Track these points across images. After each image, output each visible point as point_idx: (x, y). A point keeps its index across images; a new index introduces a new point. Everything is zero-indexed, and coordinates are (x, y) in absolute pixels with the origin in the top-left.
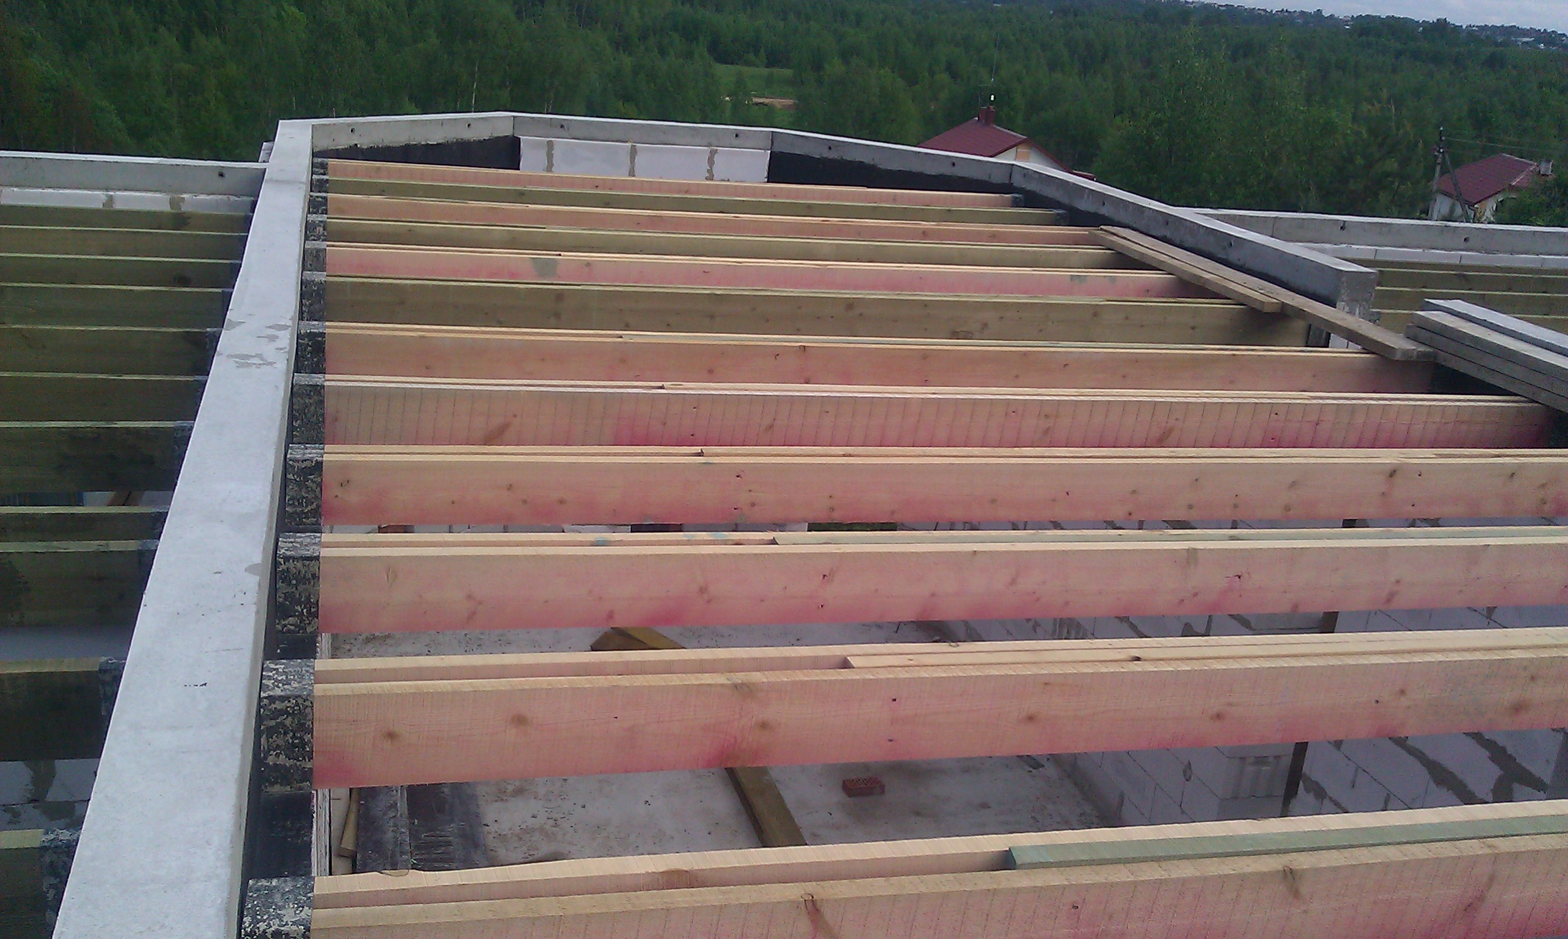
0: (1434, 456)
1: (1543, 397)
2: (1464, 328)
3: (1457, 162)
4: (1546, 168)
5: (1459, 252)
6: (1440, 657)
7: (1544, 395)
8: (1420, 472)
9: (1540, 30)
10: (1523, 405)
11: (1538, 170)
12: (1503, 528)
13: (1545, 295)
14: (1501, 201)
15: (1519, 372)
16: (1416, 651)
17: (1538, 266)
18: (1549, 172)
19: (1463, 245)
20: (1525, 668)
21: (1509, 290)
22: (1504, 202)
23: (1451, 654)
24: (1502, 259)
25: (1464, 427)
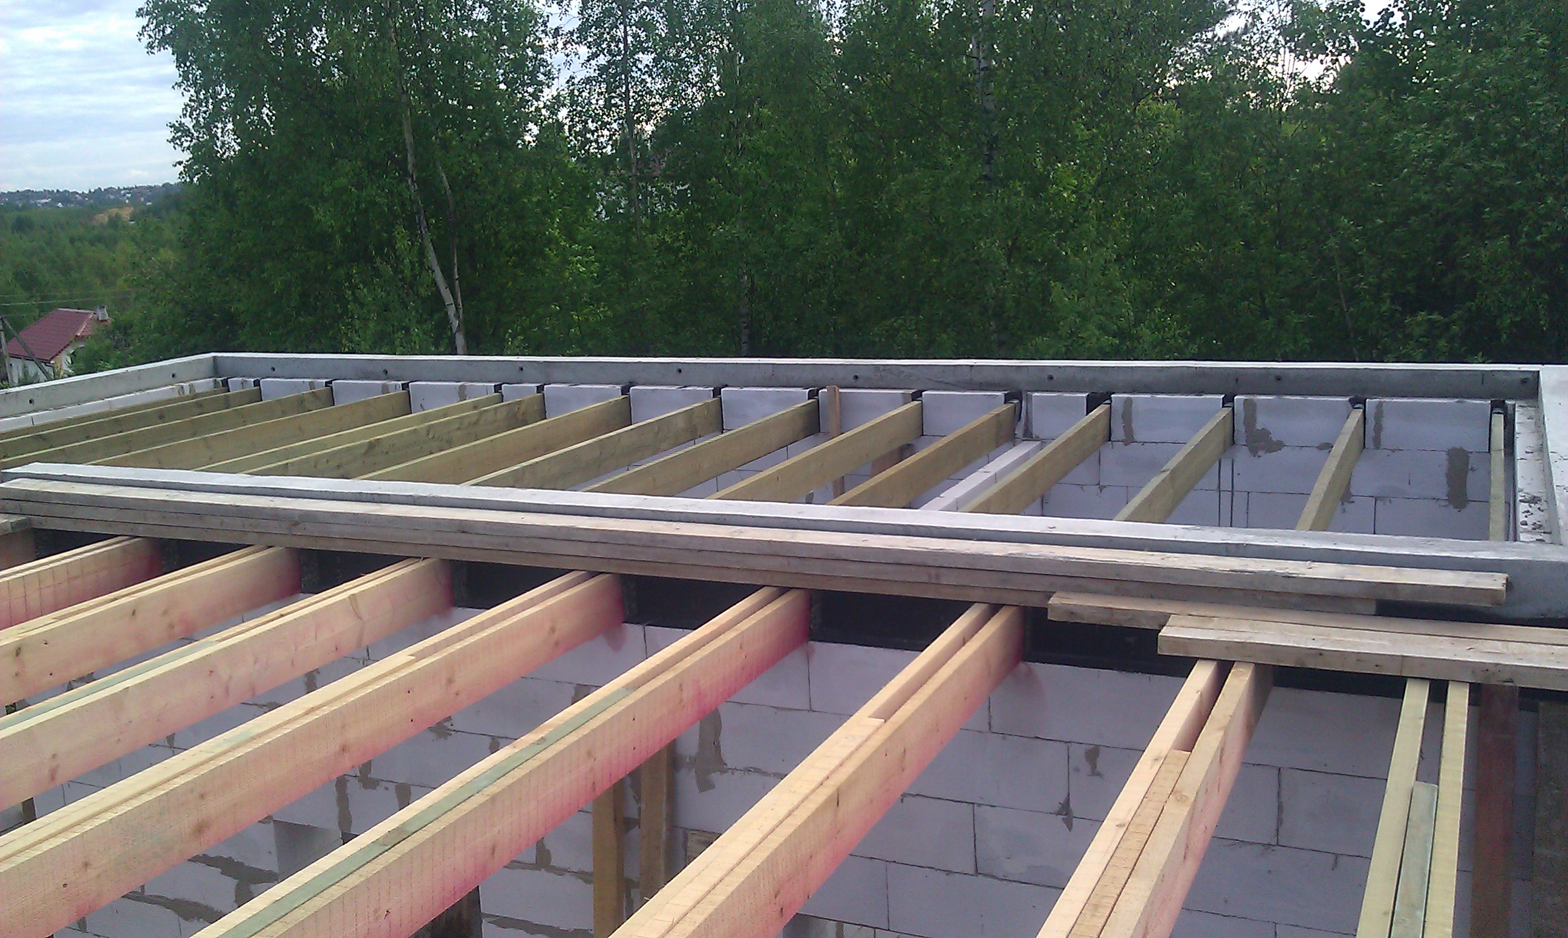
0: (53, 621)
1: (141, 531)
2: (48, 488)
3: (19, 326)
4: (103, 314)
5: (29, 415)
6: (110, 815)
7: (141, 528)
8: (45, 641)
9: (53, 191)
10: (124, 543)
11: (96, 318)
12: (136, 666)
13: (122, 434)
14: (73, 353)
15: (110, 515)
16: (85, 820)
17: (106, 409)
18: (107, 317)
19: (31, 407)
20: (192, 791)
21: (88, 438)
22: (76, 353)
23: (119, 808)
24: (72, 412)
25: (79, 582)
